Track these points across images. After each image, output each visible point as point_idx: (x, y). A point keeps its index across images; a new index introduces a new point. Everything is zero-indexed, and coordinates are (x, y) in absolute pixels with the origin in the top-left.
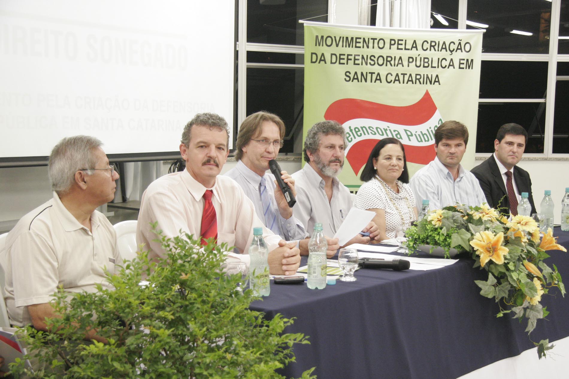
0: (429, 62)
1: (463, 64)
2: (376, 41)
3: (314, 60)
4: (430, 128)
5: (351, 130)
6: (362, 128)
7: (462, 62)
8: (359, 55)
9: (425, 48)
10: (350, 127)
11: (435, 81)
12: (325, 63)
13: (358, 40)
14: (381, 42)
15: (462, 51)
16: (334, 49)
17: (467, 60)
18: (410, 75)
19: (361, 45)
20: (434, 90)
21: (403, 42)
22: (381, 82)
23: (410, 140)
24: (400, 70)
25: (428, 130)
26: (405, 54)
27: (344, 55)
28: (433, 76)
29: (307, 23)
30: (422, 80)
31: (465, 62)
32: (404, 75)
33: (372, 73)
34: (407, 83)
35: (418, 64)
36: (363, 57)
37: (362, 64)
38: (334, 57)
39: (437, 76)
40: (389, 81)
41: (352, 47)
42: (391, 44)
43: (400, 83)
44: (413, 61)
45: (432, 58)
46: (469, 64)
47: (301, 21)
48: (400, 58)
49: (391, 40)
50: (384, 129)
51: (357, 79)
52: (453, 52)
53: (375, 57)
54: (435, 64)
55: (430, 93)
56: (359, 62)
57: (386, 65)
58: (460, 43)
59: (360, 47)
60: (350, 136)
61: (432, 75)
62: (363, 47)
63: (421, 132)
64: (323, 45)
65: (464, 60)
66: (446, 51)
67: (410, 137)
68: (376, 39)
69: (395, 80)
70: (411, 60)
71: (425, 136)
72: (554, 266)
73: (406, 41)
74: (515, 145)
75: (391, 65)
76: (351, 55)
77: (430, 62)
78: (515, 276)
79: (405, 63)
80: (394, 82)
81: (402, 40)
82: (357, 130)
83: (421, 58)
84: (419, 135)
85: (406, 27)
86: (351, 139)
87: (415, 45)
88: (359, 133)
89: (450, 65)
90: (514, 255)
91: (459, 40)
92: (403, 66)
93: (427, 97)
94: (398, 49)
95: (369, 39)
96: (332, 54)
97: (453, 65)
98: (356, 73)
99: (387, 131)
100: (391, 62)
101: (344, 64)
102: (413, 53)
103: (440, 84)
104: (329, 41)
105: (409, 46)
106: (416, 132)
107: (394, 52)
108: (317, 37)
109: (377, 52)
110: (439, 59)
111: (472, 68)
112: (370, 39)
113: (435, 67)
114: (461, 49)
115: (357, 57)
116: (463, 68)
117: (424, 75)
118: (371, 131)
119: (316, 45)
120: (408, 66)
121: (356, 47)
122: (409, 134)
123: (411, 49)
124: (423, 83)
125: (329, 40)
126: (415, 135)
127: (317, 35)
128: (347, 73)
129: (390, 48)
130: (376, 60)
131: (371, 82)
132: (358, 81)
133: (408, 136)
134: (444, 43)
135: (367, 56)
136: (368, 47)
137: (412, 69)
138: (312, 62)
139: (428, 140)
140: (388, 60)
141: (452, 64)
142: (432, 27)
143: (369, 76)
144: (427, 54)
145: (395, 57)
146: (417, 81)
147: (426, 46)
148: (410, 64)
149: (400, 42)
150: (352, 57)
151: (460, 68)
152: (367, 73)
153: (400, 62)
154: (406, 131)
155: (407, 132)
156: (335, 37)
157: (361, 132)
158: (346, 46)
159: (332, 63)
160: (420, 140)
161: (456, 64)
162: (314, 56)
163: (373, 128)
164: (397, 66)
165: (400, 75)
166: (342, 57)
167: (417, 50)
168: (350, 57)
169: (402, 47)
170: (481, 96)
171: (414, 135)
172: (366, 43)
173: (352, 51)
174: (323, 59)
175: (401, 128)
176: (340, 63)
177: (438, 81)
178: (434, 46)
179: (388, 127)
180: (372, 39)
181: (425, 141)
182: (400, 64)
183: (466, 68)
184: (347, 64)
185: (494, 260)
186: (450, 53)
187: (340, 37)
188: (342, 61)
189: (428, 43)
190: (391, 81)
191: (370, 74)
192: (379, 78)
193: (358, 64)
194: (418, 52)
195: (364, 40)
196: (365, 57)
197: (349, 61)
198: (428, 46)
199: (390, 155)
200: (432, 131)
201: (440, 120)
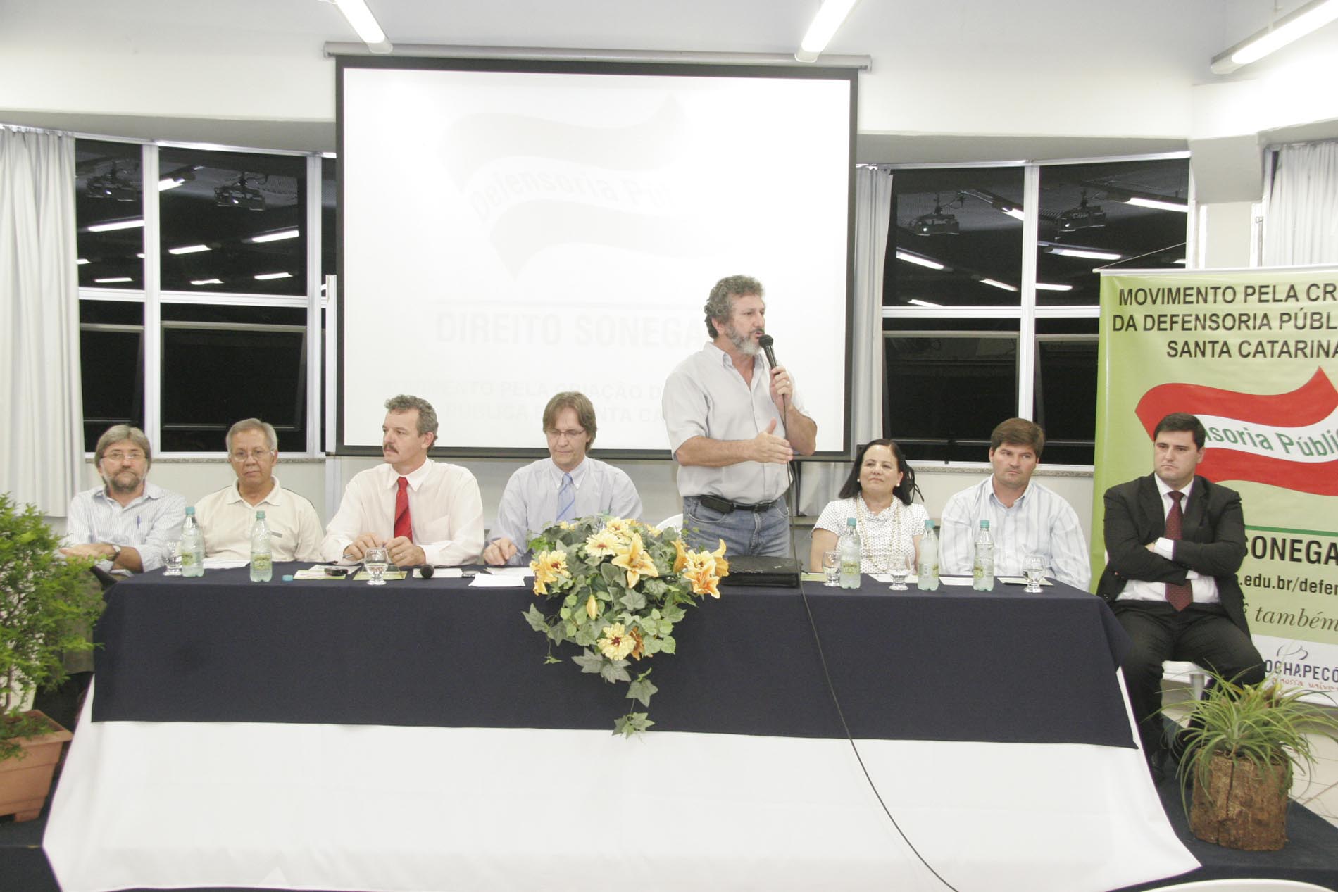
0: (1322, 320)
2: (1220, 292)
3: (1118, 326)
4: (1329, 432)
8: (1190, 315)
9: (1313, 297)
11: (1336, 352)
12: (1136, 329)
13: (1188, 292)
14: (1229, 292)
16: (1149, 308)
18: (1286, 343)
19: (1193, 299)
20: (1333, 367)
21: (1270, 290)
22: (1230, 356)
23: (1288, 452)
24: (1264, 334)
25: (1323, 435)
26: (1274, 309)
27: (1165, 316)
28: (1331, 343)
29: (1105, 273)
30: (1308, 351)
32: (1273, 342)
33: (1214, 343)
34: (1279, 356)
35: (1301, 324)
36: (1197, 318)
37: (1196, 329)
38: (1149, 320)
40: (1245, 354)
41: (1179, 303)
42: (1247, 295)
43: (1265, 356)
44: (1290, 320)
45: (1329, 313)
47: (1094, 271)
48: (1265, 316)
49: (1247, 287)
50: (1238, 432)
51: (1189, 352)
53: (1218, 317)
54: (1334, 323)
55: (1325, 371)
56: (1192, 325)
57: (1240, 328)
59: (1192, 303)
61: (1329, 342)
62: (1198, 302)
63: (1310, 439)
64: (1131, 304)
67: (1288, 447)
68: (1219, 288)
69: (1257, 352)
70: (1286, 318)
71: (1318, 445)
73: (1274, 287)
74: (1170, 449)
75: (1248, 328)
76: (1177, 316)
77: (1324, 320)
79: (1275, 323)
80: (1254, 356)
81: (1268, 286)
83: (1306, 314)
84: (1306, 444)
87: (1292, 293)
92: (1270, 328)
93: (1320, 377)
94: (1261, 301)
95: (1206, 288)
96: (1146, 316)
98: (1186, 343)
99: (1243, 436)
100: (1248, 323)
101: (1166, 329)
102: (1291, 306)
104: (1141, 297)
105: (1281, 295)
107: (1253, 306)
109: (1222, 308)
112: (1209, 289)
115: (1187, 319)
117: (1313, 342)
118: (1215, 436)
119: (1121, 304)
120: (1281, 328)
121: (1186, 302)
122: (1286, 441)
123: (1286, 300)
124: (1312, 356)
125: (1141, 294)
126: (1298, 443)
127: (1123, 288)
128: (1171, 344)
129: (1246, 301)
130: (1220, 321)
131: (1213, 356)
132: (1191, 356)
133: (1284, 445)
135: (1205, 315)
136: (1206, 301)
137: (1289, 333)
138: (1115, 329)
139: (1325, 454)
140: (1243, 320)
143: (1209, 347)
144: (1318, 306)
145: (1255, 315)
146: (1299, 352)
147: (1316, 292)
148: (1283, 324)
149: (1264, 290)
150: (1179, 319)
152: (1204, 342)
153: (1265, 322)
154: (1279, 436)
155: (1283, 438)
156: (1150, 290)
158: (1168, 303)
159: (1145, 329)
160: (1307, 452)
162: (1118, 320)
163: (1218, 431)
164: (1260, 328)
165: (1264, 343)
166: (1162, 319)
167: (1297, 300)
168: (1175, 319)
169: (1270, 297)
171: (1296, 445)
172: (1202, 295)
173: (1179, 309)
174: (1131, 324)
175: (1269, 431)
176: (1160, 329)
178: (1331, 293)
179: (1246, 429)
180: (1212, 288)
181: (1319, 454)
182: (1265, 325)
184: (1171, 329)
187: (1159, 290)
188: (1162, 326)
190: (1249, 353)
191: (1211, 345)
192: (1226, 350)
193: (1190, 329)
194: (1300, 304)
195: (1199, 291)
196: (1202, 318)
197: (1174, 325)
198: (1320, 292)
199: (873, 460)
200: (1332, 437)
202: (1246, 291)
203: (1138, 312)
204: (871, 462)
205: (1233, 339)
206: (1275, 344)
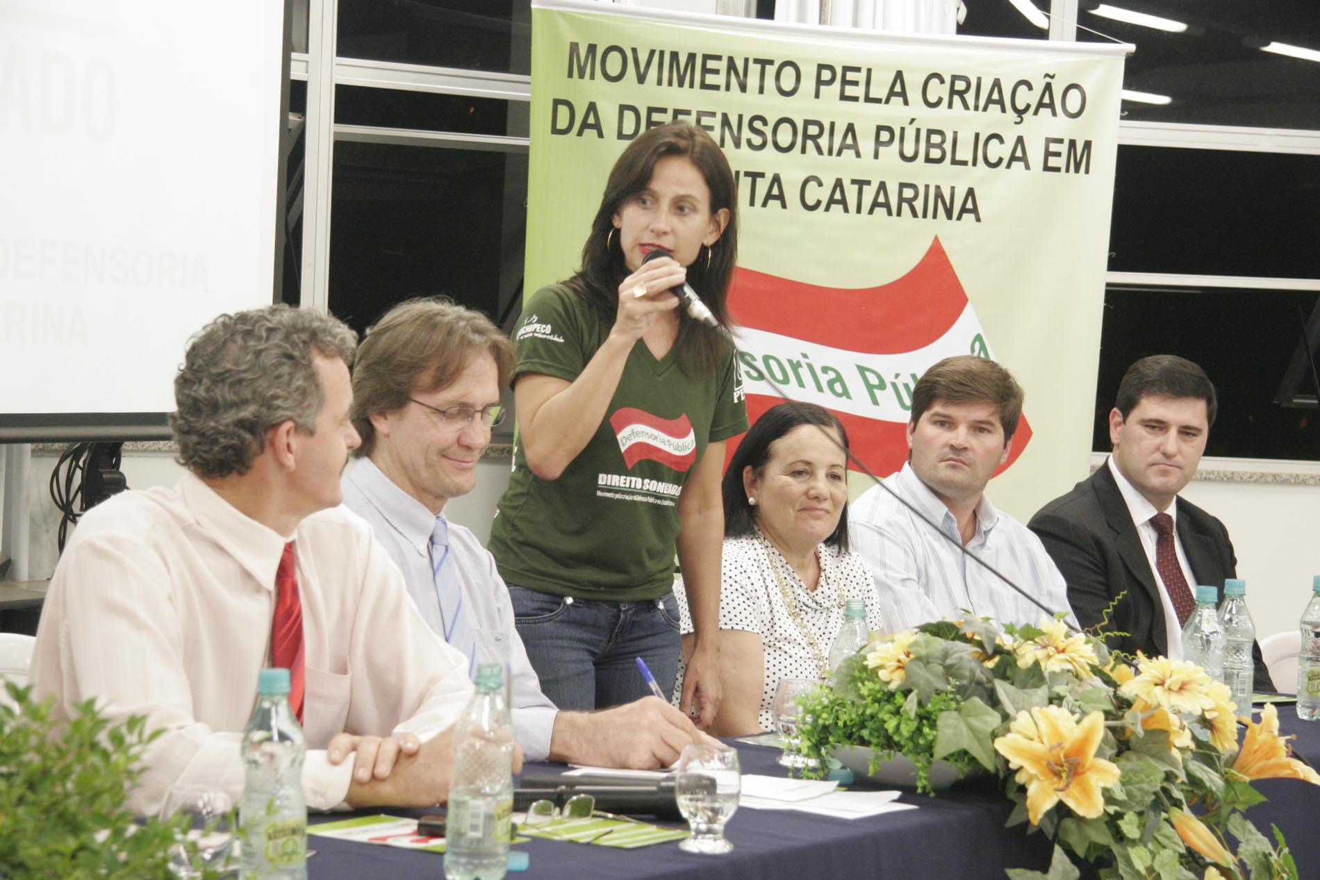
0: (945, 146)
1: (1058, 154)
2: (771, 70)
3: (562, 124)
7: (1054, 147)
8: (713, 114)
9: (932, 99)
11: (964, 210)
12: (601, 135)
13: (711, 64)
14: (789, 72)
15: (1054, 114)
16: (629, 90)
17: (1073, 144)
18: (882, 186)
19: (720, 80)
20: (958, 239)
21: (861, 77)
22: (784, 206)
23: (875, 402)
24: (847, 167)
26: (866, 117)
27: (664, 111)
28: (956, 191)
30: (919, 205)
31: (1063, 148)
32: (861, 184)
33: (754, 176)
34: (871, 212)
35: (909, 152)
36: (726, 122)
38: (629, 116)
39: (971, 192)
40: (811, 202)
41: (692, 86)
42: (819, 82)
43: (846, 210)
44: (892, 138)
45: (955, 133)
46: (1079, 156)
48: (850, 129)
49: (821, 67)
50: (790, 362)
52: (1023, 116)
53: (765, 123)
54: (964, 153)
55: (945, 247)
57: (803, 151)
58: (1048, 87)
59: (717, 88)
61: (953, 188)
62: (728, 88)
64: (592, 77)
65: (1060, 141)
66: (1003, 110)
67: (876, 391)
68: (771, 62)
69: (832, 201)
70: (885, 136)
72: (1276, 831)
73: (869, 71)
74: (1173, 432)
75: (819, 150)
76: (687, 113)
77: (948, 146)
78: (1140, 858)
79: (867, 145)
80: (827, 209)
81: (858, 70)
83: (918, 130)
84: (906, 386)
85: (874, 27)
87: (898, 88)
89: (1013, 158)
90: (1140, 789)
91: (1047, 75)
92: (858, 155)
93: (936, 261)
94: (843, 97)
95: (746, 60)
96: (623, 108)
97: (1024, 159)
99: (800, 370)
100: (819, 141)
102: (894, 113)
103: (978, 220)
104: (614, 65)
105: (879, 91)
106: (897, 376)
107: (830, 107)
109: (772, 106)
110: (977, 135)
111: (1087, 171)
112: (751, 62)
113: (964, 163)
114: (1051, 106)
116: (1057, 170)
117: (927, 187)
119: (570, 75)
120: (876, 156)
121: (704, 86)
122: (874, 380)
123: (887, 101)
124: (925, 216)
125: (614, 58)
126: (894, 385)
127: (575, 40)
129: (817, 95)
130: (768, 131)
131: (752, 203)
133: (870, 388)
134: (997, 84)
135: (740, 117)
136: (743, 88)
137: (889, 167)
138: (555, 131)
140: (809, 134)
141: (1019, 155)
142: (962, 29)
143: (745, 184)
144: (940, 117)
145: (833, 125)
146: (905, 206)
147: (937, 90)
148: (881, 149)
149: (851, 76)
151: (1047, 168)
153: (849, 141)
154: (862, 370)
155: (867, 374)
156: (634, 50)
158: (670, 84)
159: (621, 135)
160: (907, 403)
161: (1036, 154)
162: (563, 111)
164: (839, 153)
165: (847, 184)
166: (656, 117)
167: (906, 102)
169: (859, 91)
170: (1115, 264)
171: (890, 388)
172: (737, 74)
173: (690, 98)
174: (591, 122)
175: (845, 361)
177: (975, 210)
178: (961, 94)
179: (805, 356)
180: (756, 61)
182: (849, 147)
183: (1067, 170)
185: (1071, 803)
186: (1016, 118)
187: (652, 52)
189: (942, 81)
190: (819, 203)
191: (749, 179)
192: (776, 194)
194: (909, 112)
195: (732, 65)
196: (734, 122)
198: (944, 91)
199: (808, 463)
201: (978, 338)
202: (819, 75)
203: (606, 97)
205: (792, 170)
206: (865, 188)
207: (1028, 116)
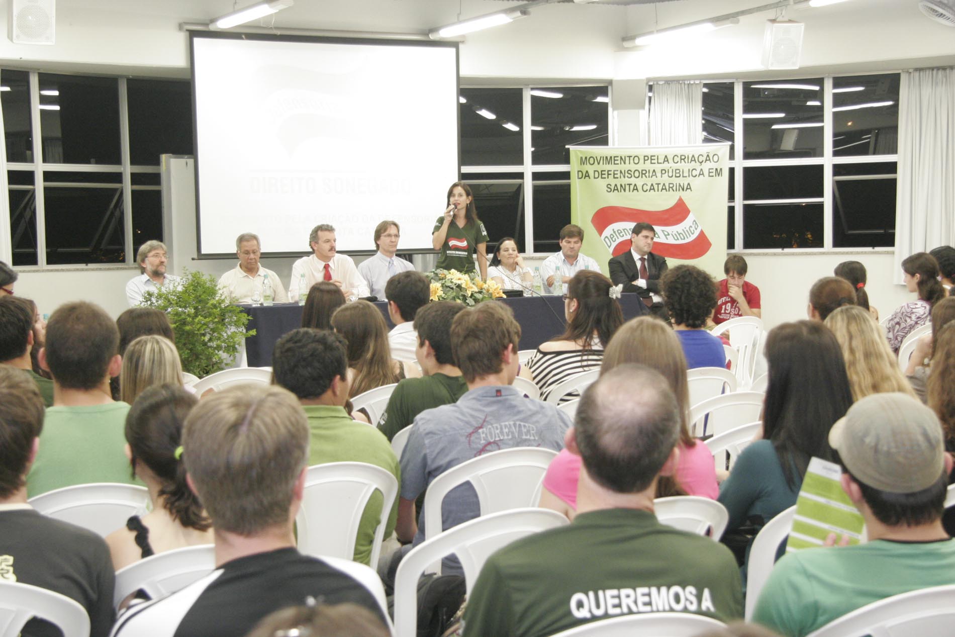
2: (632, 158)
3: (580, 176)
4: (685, 228)
5: (614, 232)
6: (624, 230)
7: (711, 171)
8: (618, 171)
9: (676, 161)
10: (613, 230)
11: (687, 189)
12: (590, 178)
13: (616, 158)
14: (636, 158)
15: (710, 162)
16: (597, 167)
17: (716, 169)
18: (664, 184)
19: (619, 162)
20: (686, 197)
21: (656, 158)
22: (638, 191)
24: (654, 180)
25: (683, 230)
26: (658, 168)
27: (605, 171)
29: (573, 148)
30: (674, 188)
31: (714, 171)
32: (658, 184)
33: (630, 185)
34: (661, 191)
36: (621, 172)
37: (620, 178)
38: (596, 173)
39: (689, 184)
40: (645, 190)
41: (611, 164)
42: (645, 160)
43: (655, 191)
44: (665, 173)
45: (683, 169)
46: (719, 172)
47: (567, 147)
48: (654, 171)
49: (645, 156)
51: (617, 190)
52: (702, 163)
53: (631, 171)
54: (686, 174)
55: (683, 198)
56: (618, 176)
57: (642, 177)
58: (708, 156)
59: (618, 164)
60: (614, 236)
61: (684, 184)
62: (621, 164)
63: (677, 232)
64: (587, 164)
65: (713, 169)
66: (696, 162)
67: (667, 236)
68: (631, 156)
69: (651, 189)
70: (664, 172)
71: (681, 235)
73: (658, 156)
75: (646, 177)
76: (611, 171)
77: (681, 173)
79: (659, 174)
80: (650, 191)
81: (655, 156)
82: (619, 232)
83: (673, 170)
84: (675, 235)
86: (615, 239)
87: (666, 159)
88: (621, 234)
89: (700, 174)
91: (707, 152)
92: (657, 177)
93: (681, 203)
94: (651, 163)
95: (625, 157)
96: (595, 171)
97: (703, 174)
98: (616, 185)
100: (646, 174)
101: (605, 178)
102: (665, 166)
103: (691, 190)
104: (592, 161)
105: (661, 160)
107: (648, 166)
108: (581, 158)
109: (633, 167)
111: (722, 176)
113: (686, 177)
114: (709, 160)
115: (616, 172)
116: (713, 176)
117: (676, 184)
119: (581, 164)
120: (662, 177)
121: (615, 164)
123: (663, 163)
124: (676, 190)
125: (592, 160)
126: (672, 234)
128: (608, 186)
129: (644, 163)
130: (632, 173)
131: (630, 191)
132: (618, 192)
134: (693, 156)
135: (625, 171)
136: (625, 163)
137: (665, 179)
138: (579, 178)
139: (684, 239)
140: (643, 173)
141: (702, 173)
143: (627, 187)
144: (678, 166)
145: (649, 171)
146: (671, 189)
147: (676, 159)
148: (663, 175)
149: (653, 158)
150: (612, 173)
151: (709, 176)
152: (625, 185)
153: (654, 174)
154: (663, 231)
155: (665, 232)
156: (596, 157)
157: (623, 233)
158: (606, 164)
159: (595, 178)
160: (676, 238)
161: (706, 172)
162: (580, 173)
164: (652, 177)
165: (654, 185)
166: (603, 173)
167: (669, 163)
168: (610, 173)
169: (656, 161)
171: (671, 235)
172: (623, 160)
173: (611, 167)
174: (587, 175)
176: (602, 178)
177: (690, 188)
178: (684, 159)
180: (628, 156)
181: (682, 239)
183: (716, 176)
184: (608, 178)
186: (699, 164)
187: (601, 157)
188: (603, 176)
189: (678, 157)
190: (647, 190)
192: (636, 188)
193: (618, 178)
194: (669, 165)
195: (621, 158)
196: (623, 172)
197: (609, 176)
198: (679, 159)
199: (507, 248)
200: (687, 231)
201: (694, 221)
202: (644, 159)
203: (590, 169)
204: (506, 249)
205: (639, 182)
207: (703, 163)
